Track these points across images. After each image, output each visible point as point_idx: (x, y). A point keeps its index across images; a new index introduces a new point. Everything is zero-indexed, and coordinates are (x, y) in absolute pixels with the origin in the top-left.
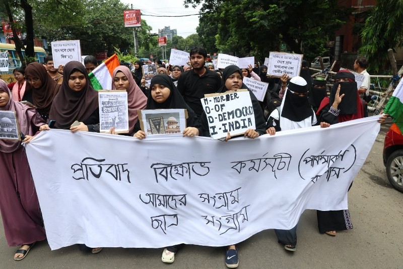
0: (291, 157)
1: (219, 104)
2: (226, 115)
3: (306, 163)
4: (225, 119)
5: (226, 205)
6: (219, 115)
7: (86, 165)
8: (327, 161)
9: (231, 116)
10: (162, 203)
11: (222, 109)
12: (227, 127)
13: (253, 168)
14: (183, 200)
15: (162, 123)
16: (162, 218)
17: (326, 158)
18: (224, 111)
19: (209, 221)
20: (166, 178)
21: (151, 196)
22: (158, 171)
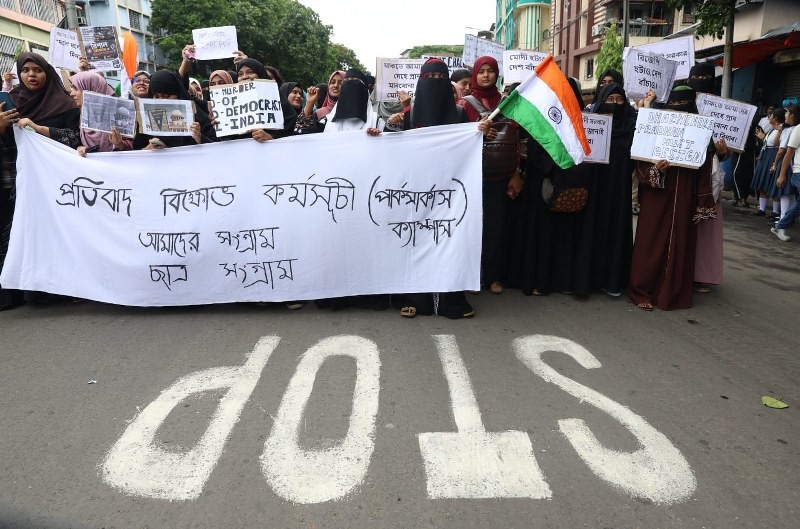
0: (353, 187)
1: (230, 97)
2: (238, 110)
3: (380, 201)
4: (236, 114)
5: (254, 247)
6: (227, 109)
7: (78, 187)
8: (414, 201)
9: (244, 110)
10: (167, 246)
11: (233, 102)
12: (238, 123)
13: (296, 197)
14: (194, 242)
15: (164, 117)
16: (164, 269)
17: (412, 195)
18: (235, 105)
19: (229, 271)
20: (177, 209)
21: (154, 236)
22: (169, 199)
